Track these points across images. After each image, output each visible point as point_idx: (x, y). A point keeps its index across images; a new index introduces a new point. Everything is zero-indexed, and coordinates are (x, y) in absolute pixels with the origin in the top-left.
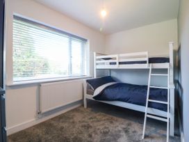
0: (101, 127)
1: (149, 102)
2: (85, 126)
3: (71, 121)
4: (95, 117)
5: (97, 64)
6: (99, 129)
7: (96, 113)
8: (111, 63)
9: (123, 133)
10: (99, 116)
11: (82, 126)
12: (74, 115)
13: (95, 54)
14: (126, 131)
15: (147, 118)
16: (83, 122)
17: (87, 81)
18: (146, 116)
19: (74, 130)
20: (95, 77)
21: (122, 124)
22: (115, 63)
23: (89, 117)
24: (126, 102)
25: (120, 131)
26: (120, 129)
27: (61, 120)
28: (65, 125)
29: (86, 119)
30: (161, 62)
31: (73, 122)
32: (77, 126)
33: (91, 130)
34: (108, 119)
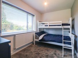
0: (44, 53)
1: (64, 42)
2: (37, 53)
3: (30, 51)
4: (40, 49)
5: (39, 26)
6: (43, 54)
7: (40, 47)
8: (45, 26)
9: (54, 55)
10: (42, 48)
11: (36, 54)
12: (30, 49)
13: (38, 21)
14: (55, 54)
15: (64, 48)
16: (36, 51)
17: (35, 33)
18: (63, 47)
19: (33, 56)
20: (38, 32)
21: (53, 51)
22: (47, 26)
23: (38, 49)
24: (54, 42)
25: (53, 55)
26: (53, 53)
27: (25, 52)
28: (28, 54)
29: (37, 50)
30: (67, 25)
31: (31, 52)
32: (33, 54)
33: (40, 55)
34: (46, 49)
